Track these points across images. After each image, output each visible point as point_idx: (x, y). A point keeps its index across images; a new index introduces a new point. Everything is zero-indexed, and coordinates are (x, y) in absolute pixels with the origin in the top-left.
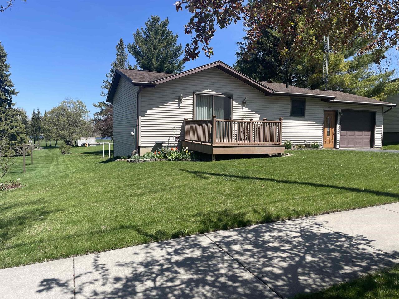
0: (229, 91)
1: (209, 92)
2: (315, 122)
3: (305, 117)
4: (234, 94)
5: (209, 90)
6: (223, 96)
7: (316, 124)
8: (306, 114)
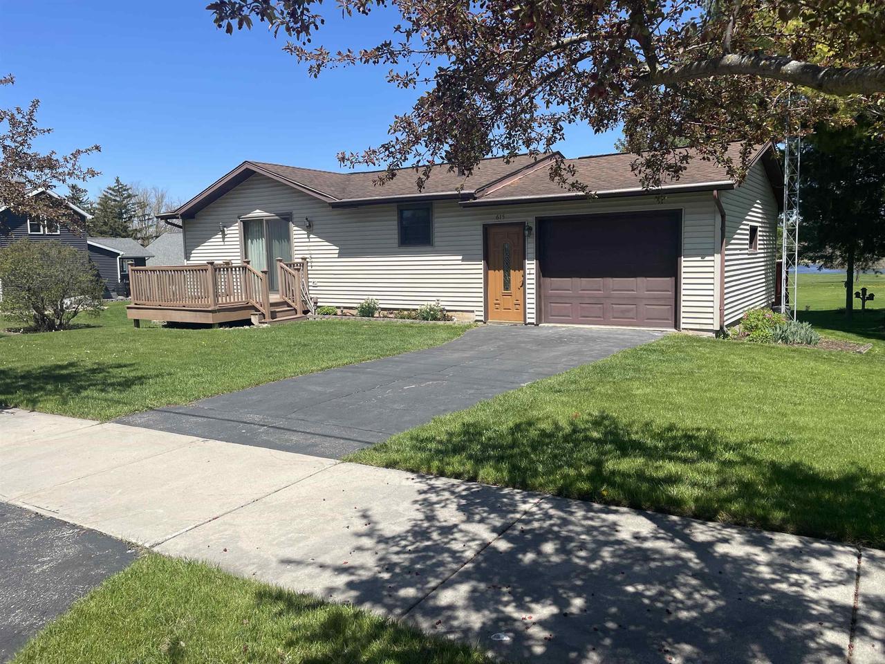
0: (284, 208)
1: (257, 213)
2: (460, 258)
3: (432, 245)
4: (294, 212)
5: (258, 211)
6: (277, 217)
7: (462, 260)
8: (436, 239)
